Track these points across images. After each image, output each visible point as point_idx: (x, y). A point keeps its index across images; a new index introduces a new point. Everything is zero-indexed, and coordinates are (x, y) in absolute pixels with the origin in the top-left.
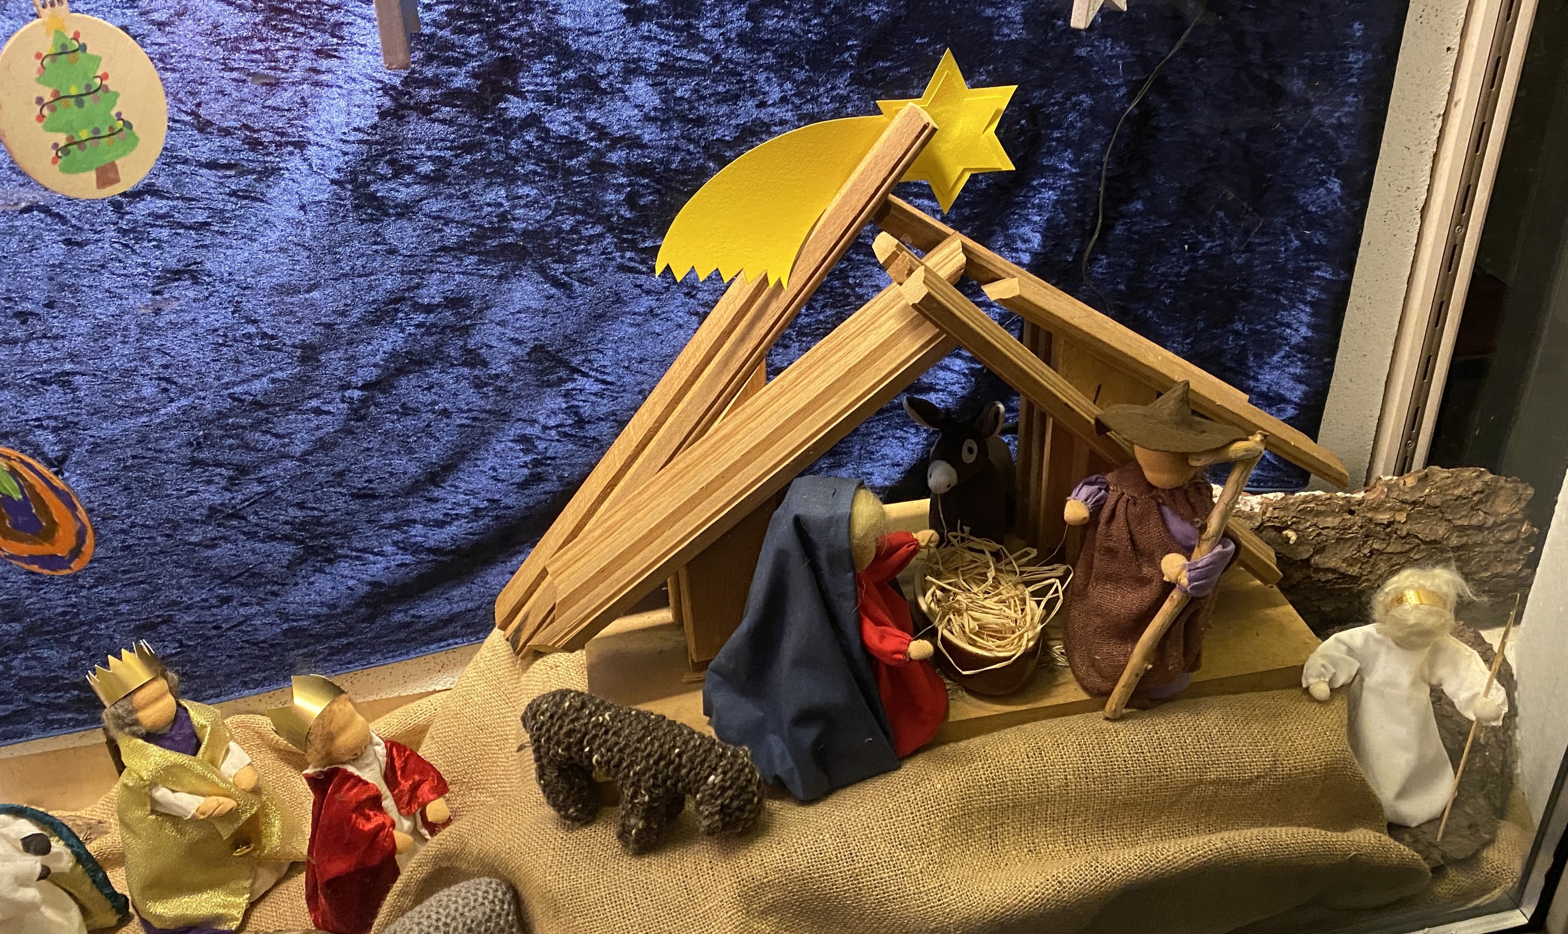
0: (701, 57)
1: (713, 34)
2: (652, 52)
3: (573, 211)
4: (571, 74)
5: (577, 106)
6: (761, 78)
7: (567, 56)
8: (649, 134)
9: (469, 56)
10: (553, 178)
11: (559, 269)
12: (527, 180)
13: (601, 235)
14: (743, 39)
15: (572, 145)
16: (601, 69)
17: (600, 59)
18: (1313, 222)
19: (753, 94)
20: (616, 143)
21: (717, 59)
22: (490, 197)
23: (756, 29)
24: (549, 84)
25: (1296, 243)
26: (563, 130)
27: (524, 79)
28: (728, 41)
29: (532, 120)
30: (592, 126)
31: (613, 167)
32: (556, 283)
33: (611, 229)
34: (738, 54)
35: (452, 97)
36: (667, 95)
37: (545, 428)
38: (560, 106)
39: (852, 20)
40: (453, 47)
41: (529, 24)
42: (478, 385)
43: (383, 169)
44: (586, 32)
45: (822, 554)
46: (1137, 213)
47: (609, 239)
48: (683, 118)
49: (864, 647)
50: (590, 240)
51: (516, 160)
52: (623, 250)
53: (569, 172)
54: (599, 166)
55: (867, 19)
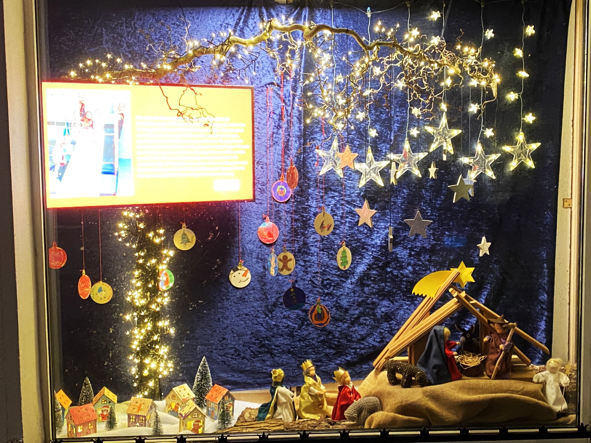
0: (421, 263)
1: (423, 259)
2: (412, 262)
3: (396, 288)
4: (398, 265)
5: (398, 270)
6: (431, 267)
7: (398, 262)
8: (410, 275)
9: (383, 261)
10: (393, 282)
11: (391, 299)
12: (389, 282)
13: (400, 293)
14: (428, 260)
15: (397, 276)
16: (404, 264)
17: (403, 262)
18: (543, 303)
19: (429, 270)
20: (405, 277)
21: (423, 263)
22: (382, 284)
23: (430, 259)
24: (394, 266)
25: (540, 308)
26: (396, 274)
27: (391, 265)
28: (425, 261)
29: (391, 272)
30: (401, 273)
31: (404, 281)
32: (391, 301)
33: (402, 292)
34: (427, 263)
35: (378, 267)
36: (414, 269)
37: (385, 331)
38: (396, 270)
39: (448, 259)
40: (380, 259)
41: (392, 256)
42: (374, 320)
43: (366, 278)
44: (402, 258)
45: (439, 336)
46: (504, 298)
47: (401, 294)
48: (416, 273)
49: (446, 354)
50: (398, 294)
51: (387, 279)
52: (403, 296)
53: (396, 281)
54: (401, 281)
55: (450, 259)
